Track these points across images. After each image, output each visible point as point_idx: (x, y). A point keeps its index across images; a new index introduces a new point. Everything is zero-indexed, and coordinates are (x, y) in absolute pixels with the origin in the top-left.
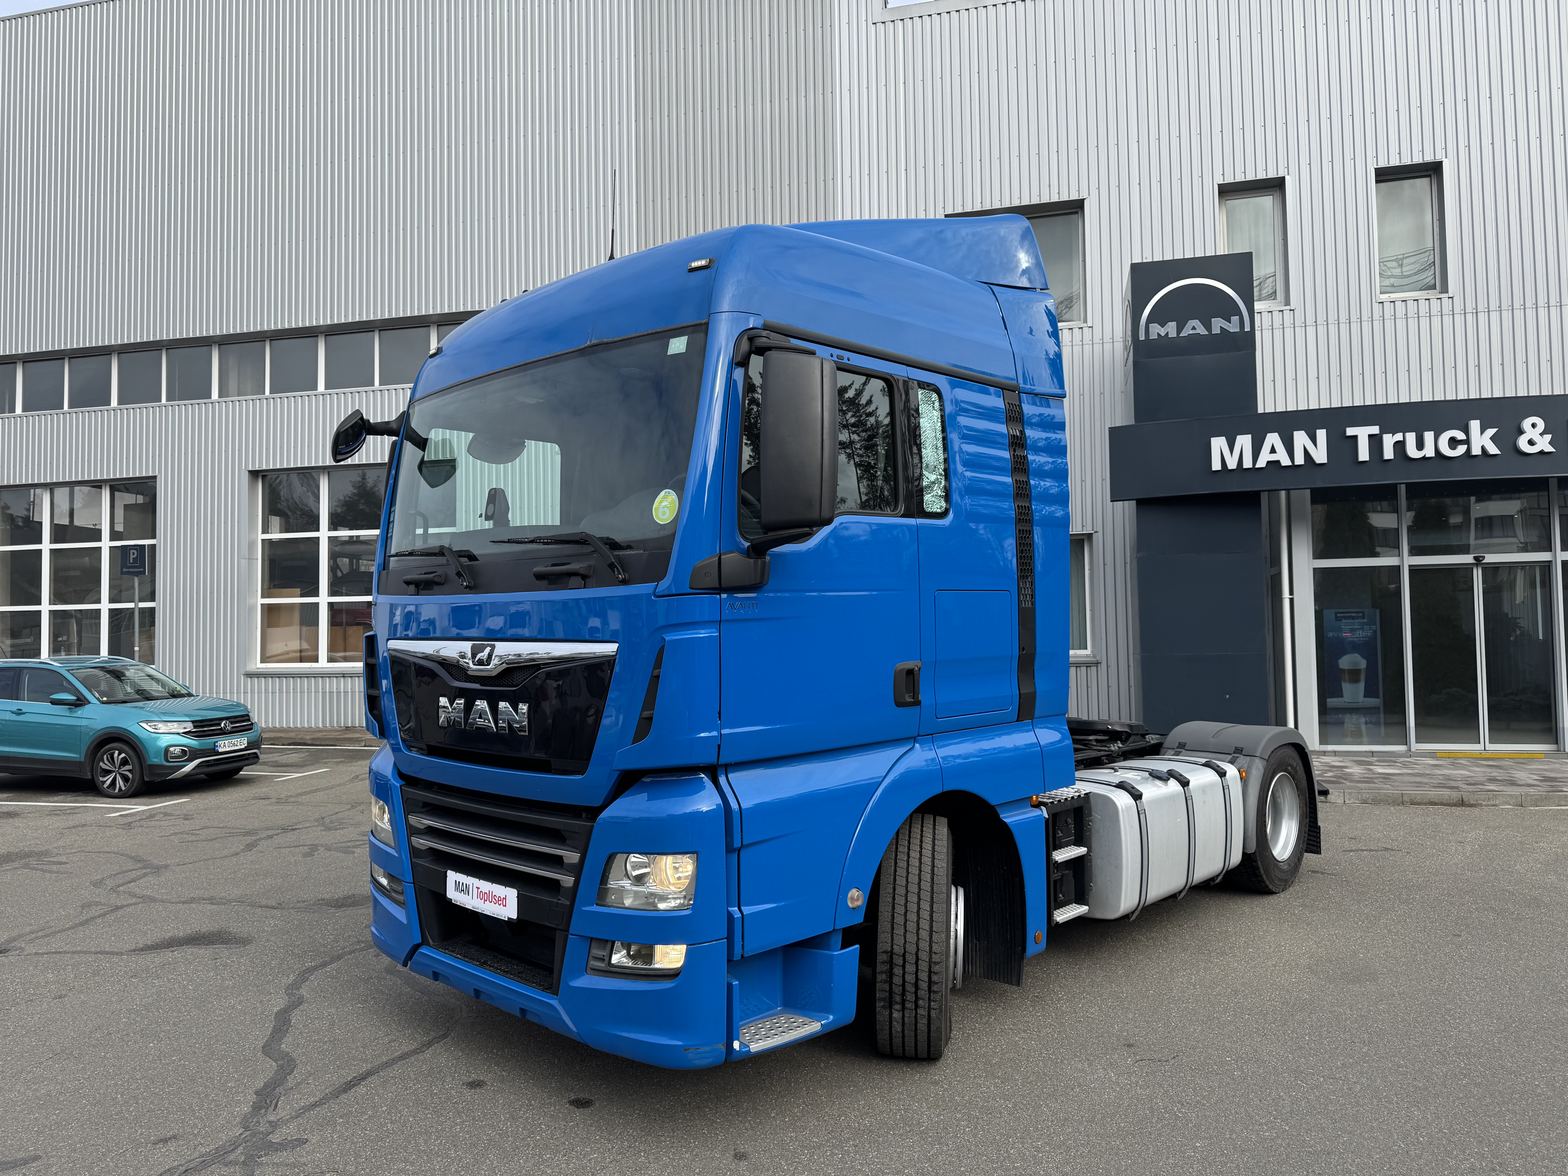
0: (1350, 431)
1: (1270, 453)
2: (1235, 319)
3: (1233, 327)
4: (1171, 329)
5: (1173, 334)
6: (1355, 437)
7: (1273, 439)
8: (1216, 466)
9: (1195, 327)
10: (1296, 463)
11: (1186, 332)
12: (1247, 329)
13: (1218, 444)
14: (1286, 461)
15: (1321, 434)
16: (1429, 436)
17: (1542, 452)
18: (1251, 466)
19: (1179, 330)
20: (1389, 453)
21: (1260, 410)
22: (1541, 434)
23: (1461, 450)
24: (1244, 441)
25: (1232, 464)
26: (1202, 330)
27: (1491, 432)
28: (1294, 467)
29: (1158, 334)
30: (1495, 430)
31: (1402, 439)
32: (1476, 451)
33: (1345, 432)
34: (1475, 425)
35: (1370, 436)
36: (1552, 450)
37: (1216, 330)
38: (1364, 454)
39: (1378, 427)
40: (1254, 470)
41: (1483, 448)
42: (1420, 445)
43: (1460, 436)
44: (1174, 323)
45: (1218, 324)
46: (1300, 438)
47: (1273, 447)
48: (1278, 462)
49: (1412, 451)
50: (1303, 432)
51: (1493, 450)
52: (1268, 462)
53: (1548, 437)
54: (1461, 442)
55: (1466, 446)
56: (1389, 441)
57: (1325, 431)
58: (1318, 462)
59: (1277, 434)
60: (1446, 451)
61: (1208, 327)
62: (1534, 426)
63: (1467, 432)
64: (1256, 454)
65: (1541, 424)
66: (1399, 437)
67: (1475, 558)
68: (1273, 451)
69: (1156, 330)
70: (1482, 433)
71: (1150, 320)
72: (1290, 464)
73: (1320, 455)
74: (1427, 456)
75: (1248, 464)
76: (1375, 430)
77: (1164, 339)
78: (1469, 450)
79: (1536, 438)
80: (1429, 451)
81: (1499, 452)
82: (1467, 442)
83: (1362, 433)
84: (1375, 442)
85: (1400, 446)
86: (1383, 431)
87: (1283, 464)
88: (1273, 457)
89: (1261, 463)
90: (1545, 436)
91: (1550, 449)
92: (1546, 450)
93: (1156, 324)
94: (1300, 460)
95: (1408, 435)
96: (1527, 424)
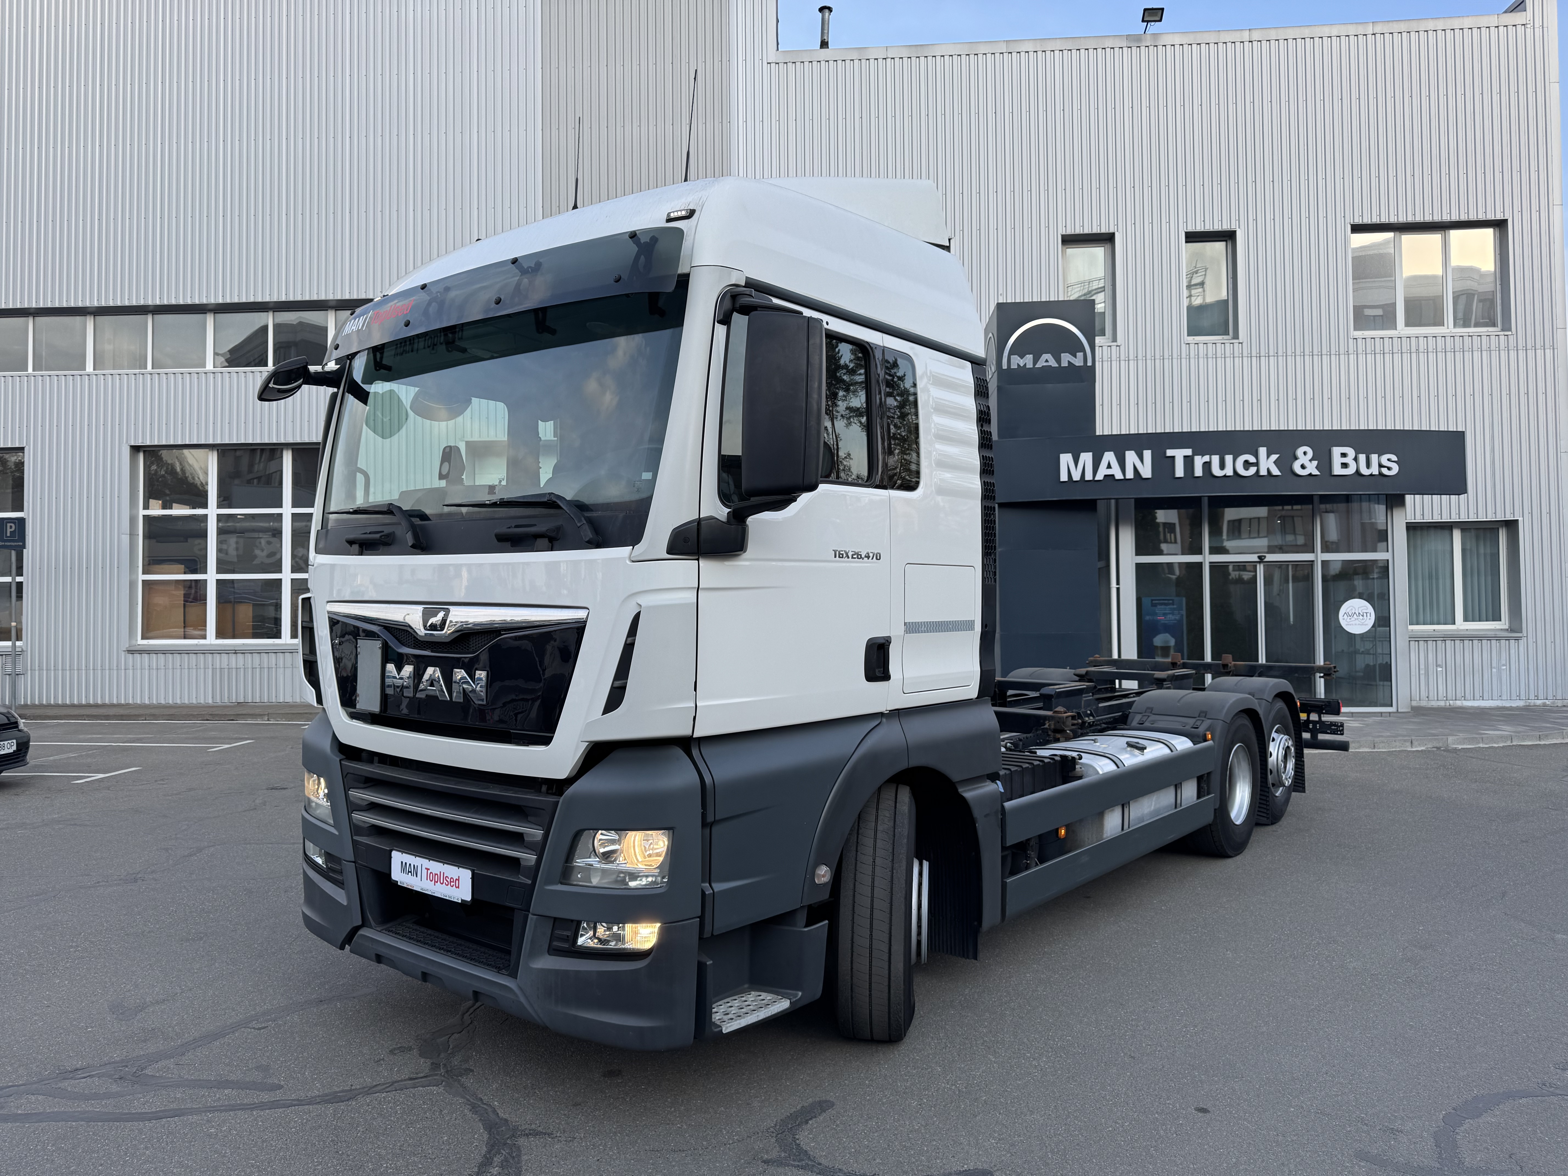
0: (1170, 452)
1: (1107, 468)
2: (1080, 355)
3: (1078, 361)
4: (1028, 361)
5: (1030, 365)
6: (1174, 457)
7: (1109, 457)
8: (1064, 477)
9: (1047, 360)
10: (1128, 477)
11: (1041, 364)
12: (1089, 364)
13: (1066, 459)
14: (1119, 476)
15: (1147, 454)
16: (1229, 458)
17: (1310, 475)
18: (1091, 478)
19: (1035, 361)
20: (1198, 472)
21: (1099, 432)
22: (1310, 461)
23: (1252, 470)
24: (1086, 458)
25: (1076, 477)
26: (1053, 363)
27: (1274, 457)
28: (1125, 479)
29: (1018, 365)
30: (1278, 455)
31: (1208, 460)
32: (1263, 472)
33: (1165, 453)
34: (1263, 451)
35: (1185, 457)
36: (1318, 473)
37: (1064, 364)
38: (1180, 472)
39: (1190, 450)
40: (1094, 481)
41: (1268, 470)
42: (1222, 466)
43: (1252, 459)
44: (1031, 356)
45: (1066, 358)
46: (1131, 457)
47: (1109, 463)
48: (1113, 476)
49: (1216, 471)
50: (1133, 452)
51: (1276, 471)
52: (1105, 476)
53: (1315, 463)
54: (1252, 464)
55: (1255, 468)
56: (1199, 461)
57: (1150, 451)
58: (1144, 476)
59: (1112, 453)
60: (1241, 471)
61: (1058, 360)
62: (1305, 453)
63: (1257, 458)
64: (1095, 470)
65: (1310, 452)
66: (1206, 458)
67: (1259, 557)
68: (1109, 466)
69: (1016, 361)
70: (1268, 457)
71: (1011, 353)
72: (1122, 477)
73: (1146, 472)
74: (1227, 475)
75: (1089, 476)
76: (1188, 452)
77: (1022, 369)
78: (1258, 471)
79: (1307, 464)
80: (1229, 471)
81: (1280, 474)
82: (1256, 464)
83: (1179, 454)
84: (1189, 461)
85: (1207, 466)
86: (1195, 453)
87: (1117, 477)
88: (1109, 472)
89: (1100, 476)
90: (1313, 462)
91: (1316, 472)
92: (1313, 474)
93: (1016, 356)
94: (1130, 475)
95: (1213, 457)
96: (1300, 452)
